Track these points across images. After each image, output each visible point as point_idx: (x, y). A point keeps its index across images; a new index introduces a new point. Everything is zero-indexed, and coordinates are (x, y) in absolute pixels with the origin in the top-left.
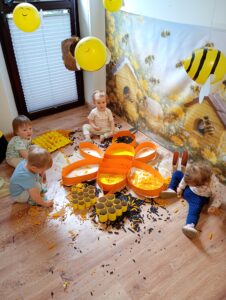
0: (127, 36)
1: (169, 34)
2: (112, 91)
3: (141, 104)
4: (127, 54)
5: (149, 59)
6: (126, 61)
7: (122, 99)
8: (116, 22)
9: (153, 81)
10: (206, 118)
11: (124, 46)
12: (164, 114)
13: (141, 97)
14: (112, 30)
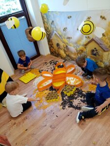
0: (53, 21)
1: (71, 17)
2: (52, 47)
3: (66, 49)
4: (54, 29)
5: (65, 29)
6: (55, 32)
7: (57, 49)
8: (47, 17)
9: (69, 38)
10: (95, 48)
11: (53, 26)
12: (77, 51)
13: (65, 46)
14: (46, 20)
